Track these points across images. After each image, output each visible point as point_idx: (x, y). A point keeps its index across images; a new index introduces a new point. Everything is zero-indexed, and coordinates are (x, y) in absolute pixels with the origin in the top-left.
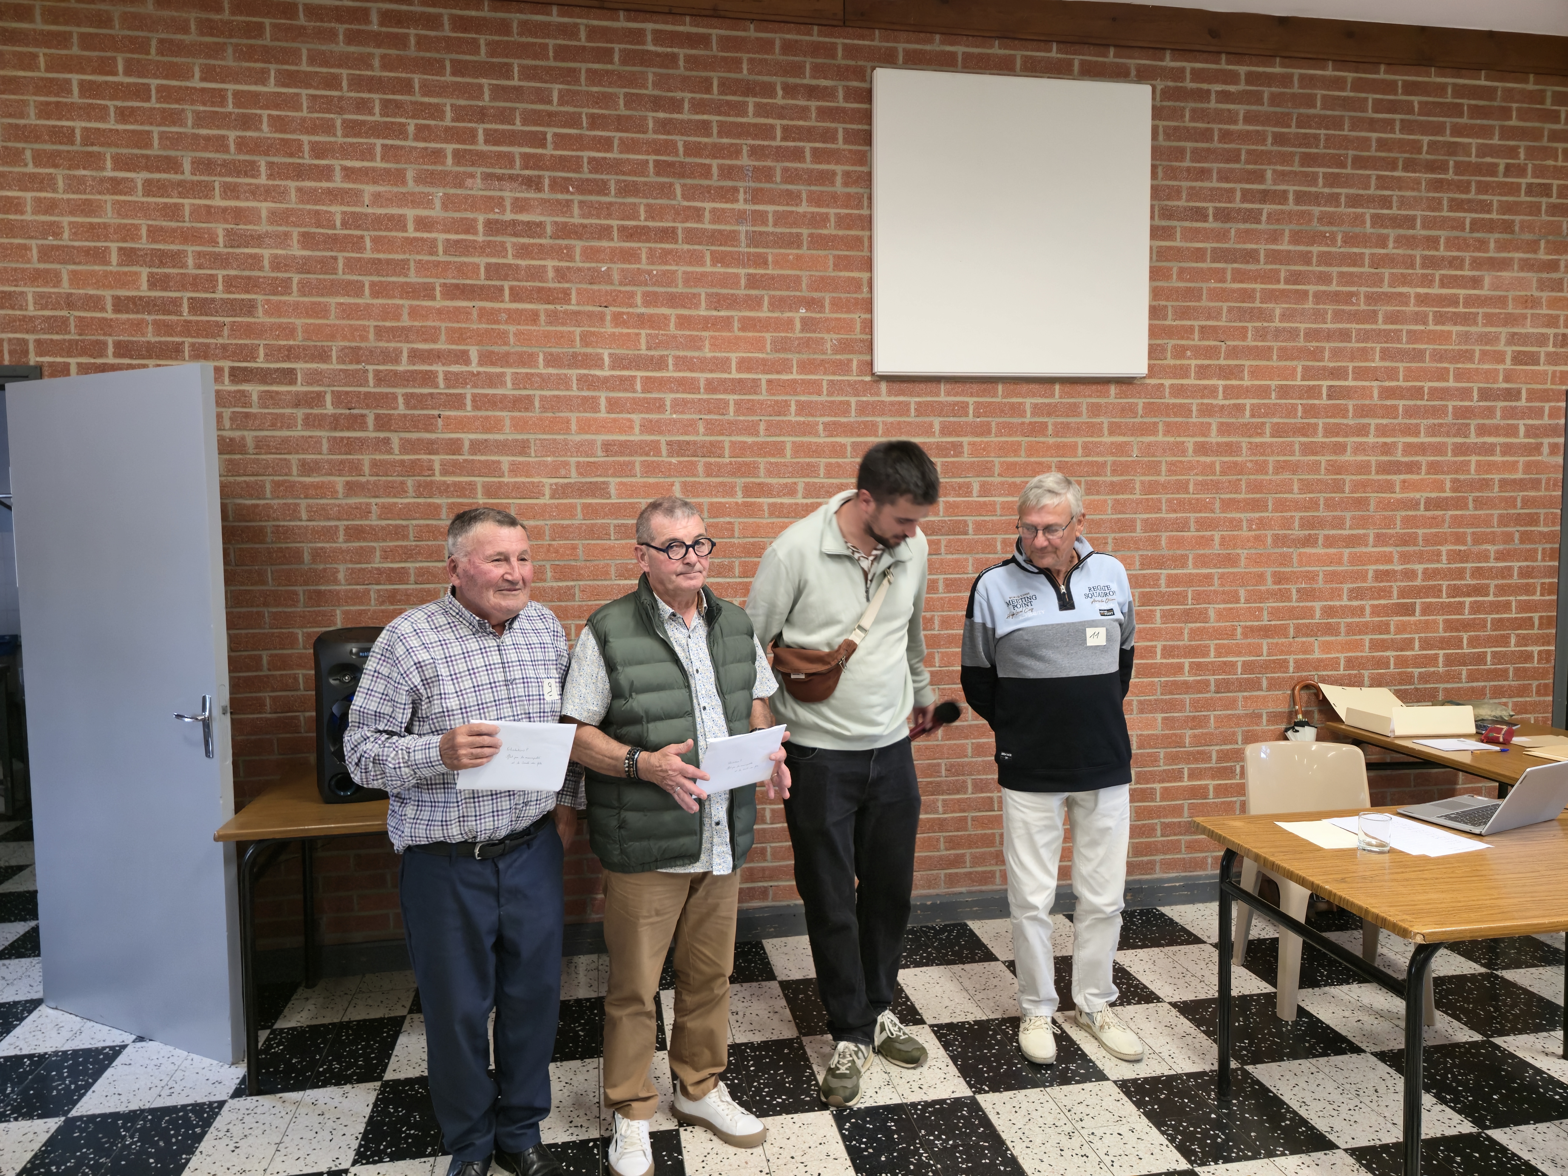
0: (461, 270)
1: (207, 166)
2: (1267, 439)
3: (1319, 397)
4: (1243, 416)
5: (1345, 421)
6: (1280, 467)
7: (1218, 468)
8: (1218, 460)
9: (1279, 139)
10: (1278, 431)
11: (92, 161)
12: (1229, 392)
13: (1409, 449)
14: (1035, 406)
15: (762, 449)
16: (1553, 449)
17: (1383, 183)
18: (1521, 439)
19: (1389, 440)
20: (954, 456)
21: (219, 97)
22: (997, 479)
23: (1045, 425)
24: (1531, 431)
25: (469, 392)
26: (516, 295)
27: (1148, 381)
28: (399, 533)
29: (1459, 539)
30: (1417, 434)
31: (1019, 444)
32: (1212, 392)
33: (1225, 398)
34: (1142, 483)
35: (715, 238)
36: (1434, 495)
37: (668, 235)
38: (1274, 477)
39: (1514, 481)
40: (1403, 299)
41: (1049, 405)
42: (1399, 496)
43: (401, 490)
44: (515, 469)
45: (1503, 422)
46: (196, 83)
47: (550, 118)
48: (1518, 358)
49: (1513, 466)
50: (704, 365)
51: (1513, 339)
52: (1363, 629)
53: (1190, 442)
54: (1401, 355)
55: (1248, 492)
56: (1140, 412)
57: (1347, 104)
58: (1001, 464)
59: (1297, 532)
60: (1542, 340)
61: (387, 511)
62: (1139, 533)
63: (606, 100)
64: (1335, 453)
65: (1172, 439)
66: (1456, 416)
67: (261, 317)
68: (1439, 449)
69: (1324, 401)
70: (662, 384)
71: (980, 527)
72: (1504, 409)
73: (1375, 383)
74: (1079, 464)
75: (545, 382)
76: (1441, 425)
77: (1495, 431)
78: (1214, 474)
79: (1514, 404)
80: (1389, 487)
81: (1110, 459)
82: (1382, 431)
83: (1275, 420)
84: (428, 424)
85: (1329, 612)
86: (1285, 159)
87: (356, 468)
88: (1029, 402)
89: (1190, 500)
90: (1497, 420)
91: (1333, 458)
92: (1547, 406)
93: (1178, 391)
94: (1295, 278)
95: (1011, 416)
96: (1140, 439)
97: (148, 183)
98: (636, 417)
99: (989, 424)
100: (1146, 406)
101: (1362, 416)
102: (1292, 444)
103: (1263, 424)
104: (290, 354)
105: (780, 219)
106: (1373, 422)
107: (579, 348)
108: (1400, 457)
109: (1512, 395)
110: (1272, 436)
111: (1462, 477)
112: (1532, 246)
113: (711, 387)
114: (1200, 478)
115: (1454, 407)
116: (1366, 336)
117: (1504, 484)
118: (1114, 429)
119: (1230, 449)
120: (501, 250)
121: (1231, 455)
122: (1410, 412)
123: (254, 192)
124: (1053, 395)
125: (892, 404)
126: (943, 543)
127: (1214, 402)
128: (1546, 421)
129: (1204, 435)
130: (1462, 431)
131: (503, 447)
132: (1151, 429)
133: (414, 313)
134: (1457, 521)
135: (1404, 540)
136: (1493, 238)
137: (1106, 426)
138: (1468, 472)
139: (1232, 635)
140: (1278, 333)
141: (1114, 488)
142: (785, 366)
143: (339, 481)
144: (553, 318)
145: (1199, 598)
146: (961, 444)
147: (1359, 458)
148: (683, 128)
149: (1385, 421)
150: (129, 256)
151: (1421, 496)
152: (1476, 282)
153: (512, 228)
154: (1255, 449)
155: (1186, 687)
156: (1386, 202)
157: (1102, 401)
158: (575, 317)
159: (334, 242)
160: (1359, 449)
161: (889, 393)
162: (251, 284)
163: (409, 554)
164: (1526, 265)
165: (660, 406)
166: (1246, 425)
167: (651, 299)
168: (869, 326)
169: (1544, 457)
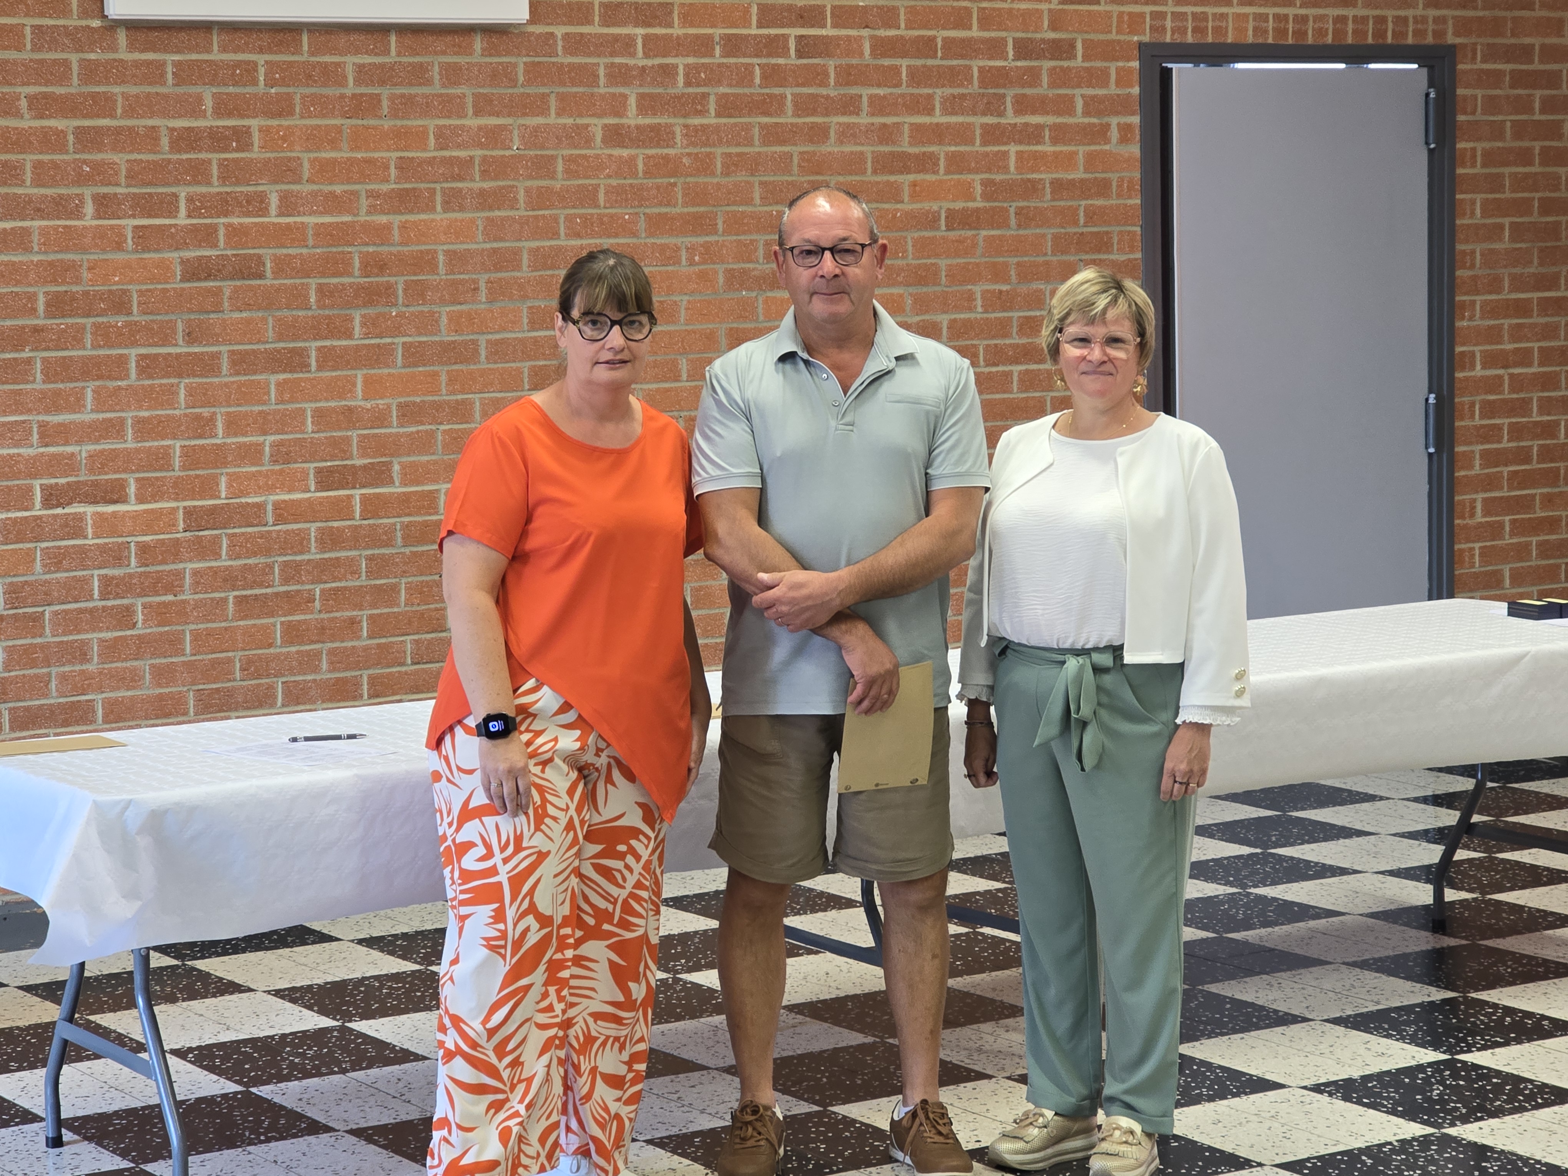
2: (711, 120)
3: (785, 53)
4: (674, 84)
5: (824, 91)
6: (732, 164)
7: (641, 166)
8: (640, 154)
10: (727, 107)
12: (653, 46)
13: (920, 133)
14: (360, 68)
16: (1126, 133)
18: (1079, 119)
19: (889, 120)
20: (237, 150)
22: (306, 188)
23: (376, 99)
24: (1093, 106)
27: (531, 29)
29: (999, 273)
30: (930, 111)
31: (339, 130)
32: (627, 45)
33: (646, 55)
34: (528, 191)
36: (959, 205)
38: (724, 180)
39: (1072, 182)
41: (382, 66)
42: (907, 207)
45: (1051, 93)
49: (1069, 160)
53: (597, 125)
55: (685, 204)
56: (521, 79)
58: (312, 162)
59: (762, 266)
64: (812, 141)
65: (569, 121)
66: (983, 84)
68: (962, 134)
69: (792, 59)
71: (282, 267)
72: (1052, 70)
73: (865, 32)
74: (431, 161)
76: (963, 97)
77: (1041, 105)
78: (635, 175)
79: (1065, 64)
81: (478, 153)
82: (879, 106)
83: (722, 90)
88: (351, 61)
89: (600, 217)
90: (1044, 88)
91: (810, 148)
92: (1113, 67)
93: (576, 44)
95: (324, 85)
96: (521, 121)
99: (289, 97)
100: (531, 68)
101: (848, 84)
102: (748, 127)
103: (705, 96)
106: (866, 92)
108: (906, 147)
109: (1062, 50)
110: (718, 115)
111: (998, 177)
114: (614, 182)
115: (981, 69)
117: (1058, 186)
118: (483, 106)
119: (658, 136)
121: (658, 146)
122: (917, 77)
124: (387, 52)
125: (137, 64)
126: (227, 293)
127: (631, 62)
128: (1112, 89)
129: (618, 114)
130: (994, 106)
132: (538, 106)
134: (994, 246)
135: (919, 276)
137: (469, 101)
138: (1005, 169)
141: (485, 200)
146: (247, 131)
147: (848, 149)
149: (881, 91)
151: (941, 206)
154: (694, 134)
157: (461, 60)
160: (847, 134)
161: (131, 47)
166: (678, 97)
169: (1112, 145)
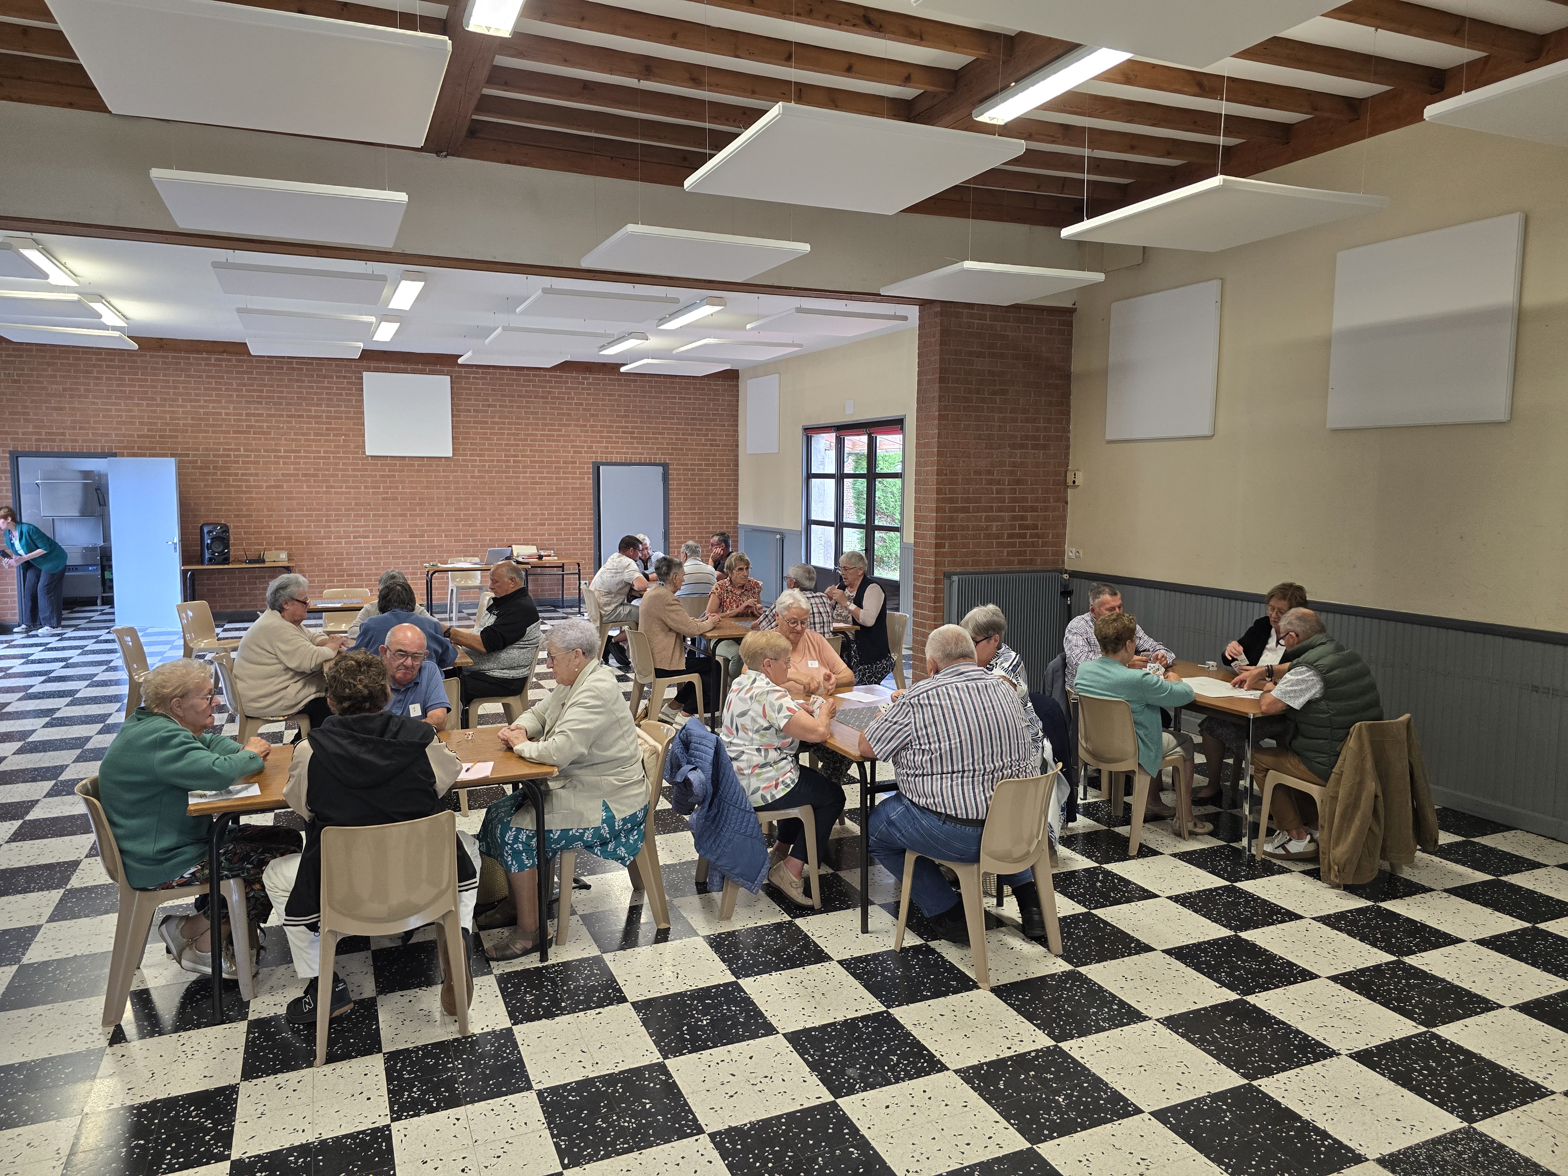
0: (239, 426)
1: (165, 400)
3: (510, 463)
4: (486, 468)
5: (519, 470)
6: (498, 483)
7: (478, 483)
9: (493, 390)
10: (497, 472)
11: (132, 398)
12: (481, 461)
13: (541, 478)
15: (332, 476)
16: (589, 479)
17: (527, 402)
18: (577, 476)
19: (534, 475)
20: (392, 478)
21: (168, 381)
22: (406, 485)
23: (421, 470)
24: (582, 473)
25: (241, 459)
26: (254, 433)
27: (452, 458)
28: (220, 498)
29: (559, 504)
30: (543, 474)
32: (476, 461)
33: (479, 463)
34: (453, 486)
35: (315, 417)
36: (550, 491)
37: (301, 416)
38: (497, 485)
39: (576, 487)
40: (536, 435)
41: (423, 464)
42: (538, 491)
43: (220, 486)
44: (254, 481)
46: (161, 378)
47: (265, 385)
48: (575, 452)
49: (576, 483)
50: (312, 452)
51: (572, 447)
52: (529, 530)
54: (537, 451)
55: (488, 490)
56: (449, 467)
57: (514, 380)
58: (409, 480)
59: (505, 501)
60: (583, 447)
61: (216, 492)
62: (453, 501)
63: (281, 380)
64: (516, 479)
65: (463, 474)
66: (555, 469)
67: (179, 440)
68: (551, 478)
69: (512, 464)
70: (300, 457)
72: (572, 466)
73: (528, 459)
74: (433, 481)
75: (263, 457)
76: (551, 471)
77: (569, 473)
79: (575, 465)
80: (535, 489)
81: (443, 480)
83: (496, 469)
84: (229, 468)
85: (516, 525)
86: (496, 395)
87: (207, 480)
88: (416, 463)
90: (570, 470)
92: (586, 466)
94: (501, 429)
95: (411, 467)
96: (453, 474)
97: (147, 404)
98: (292, 467)
99: (404, 469)
101: (524, 468)
102: (502, 476)
103: (492, 470)
104: (188, 449)
105: (335, 412)
106: (528, 470)
107: (274, 447)
109: (573, 463)
110: (495, 474)
111: (559, 486)
112: (578, 420)
113: (315, 458)
114: (472, 485)
116: (524, 445)
117: (574, 488)
118: (444, 471)
119: (482, 477)
120: (250, 421)
121: (482, 479)
122: (540, 467)
123: (178, 406)
124: (423, 462)
125: (374, 463)
127: (476, 464)
128: (586, 470)
129: (473, 473)
130: (558, 473)
131: (251, 475)
132: (456, 471)
133: (224, 438)
134: (558, 499)
135: (540, 504)
136: (565, 418)
137: (441, 470)
138: (561, 485)
139: (485, 531)
140: (495, 444)
141: (444, 488)
142: (339, 453)
143: (202, 484)
144: (266, 439)
145: (473, 520)
146: (395, 475)
147: (524, 480)
148: (305, 387)
149: (532, 470)
150: (141, 423)
151: (546, 491)
152: (560, 430)
153: (254, 415)
154: (490, 477)
155: (471, 546)
156: (529, 407)
157: (441, 463)
158: (273, 439)
159: (201, 419)
160: (524, 477)
161: (372, 460)
162: (176, 431)
163: (223, 504)
164: (575, 425)
165: (299, 463)
166: (487, 470)
167: (296, 434)
168: (364, 441)
169: (586, 480)
